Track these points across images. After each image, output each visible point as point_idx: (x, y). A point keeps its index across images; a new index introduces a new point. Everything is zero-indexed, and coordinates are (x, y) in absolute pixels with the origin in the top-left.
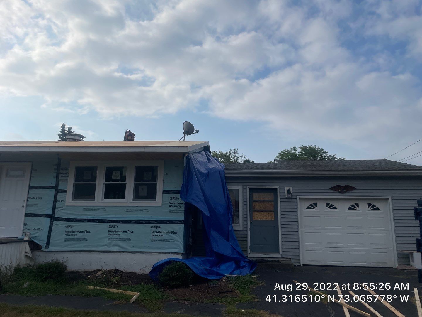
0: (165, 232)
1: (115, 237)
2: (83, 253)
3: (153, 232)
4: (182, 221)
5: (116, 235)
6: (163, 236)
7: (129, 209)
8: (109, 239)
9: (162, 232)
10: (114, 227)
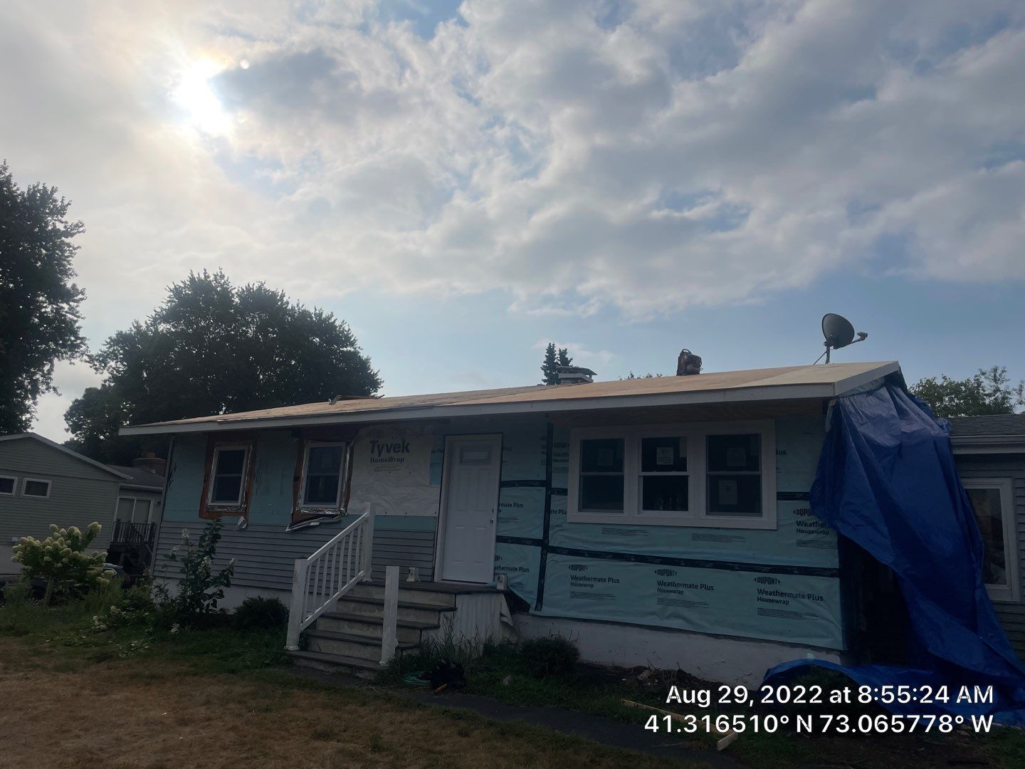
0: (790, 595)
1: (673, 596)
2: (608, 626)
3: (760, 592)
4: (835, 569)
5: (674, 592)
6: (786, 603)
7: (699, 534)
8: (661, 601)
9: (782, 594)
10: (670, 573)
